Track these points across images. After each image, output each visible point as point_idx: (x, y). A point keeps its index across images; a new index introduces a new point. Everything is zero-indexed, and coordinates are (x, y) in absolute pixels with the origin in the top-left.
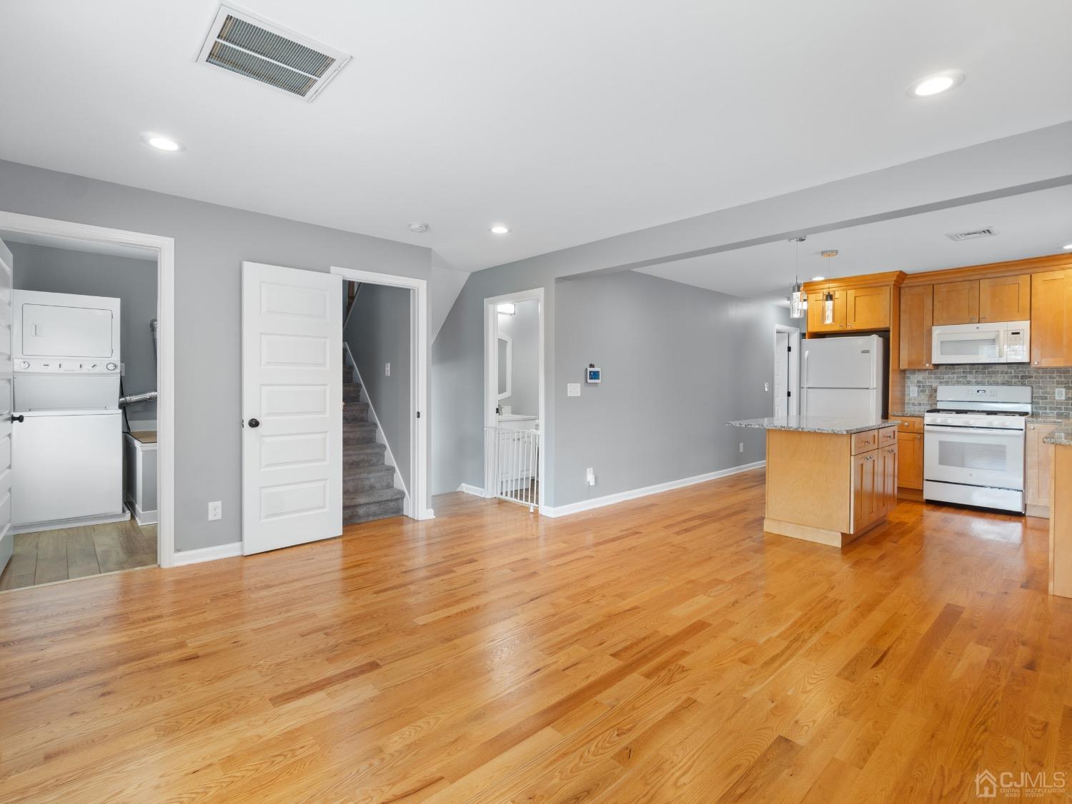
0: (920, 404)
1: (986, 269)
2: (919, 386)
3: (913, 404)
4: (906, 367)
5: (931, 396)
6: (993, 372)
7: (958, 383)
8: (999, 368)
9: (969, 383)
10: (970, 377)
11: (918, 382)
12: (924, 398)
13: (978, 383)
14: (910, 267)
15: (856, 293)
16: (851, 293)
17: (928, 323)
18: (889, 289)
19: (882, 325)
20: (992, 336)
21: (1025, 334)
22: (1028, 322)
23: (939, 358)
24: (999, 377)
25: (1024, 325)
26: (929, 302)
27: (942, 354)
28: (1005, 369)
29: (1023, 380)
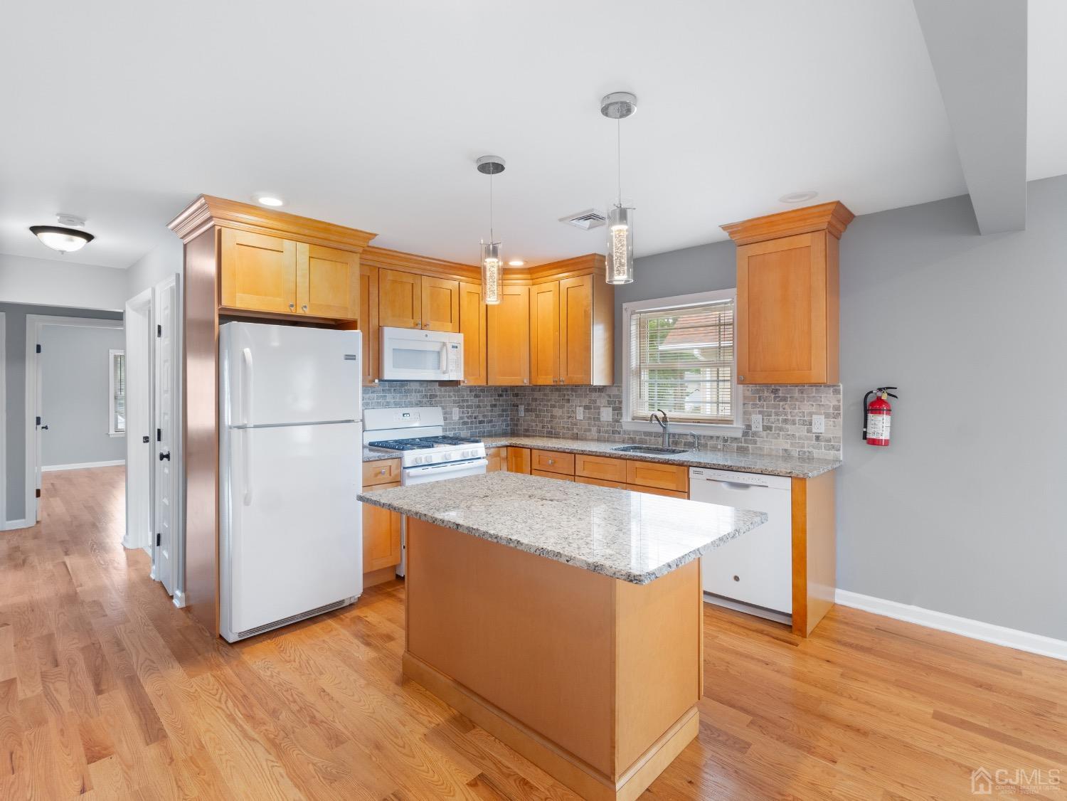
6: (412, 391)
7: (379, 405)
15: (310, 251)
16: (304, 248)
17: (374, 322)
18: (356, 258)
19: (349, 316)
20: (437, 349)
21: (461, 348)
22: (461, 336)
23: (390, 373)
24: (414, 397)
25: (459, 338)
26: (374, 291)
27: (394, 366)
28: (418, 386)
29: (431, 400)
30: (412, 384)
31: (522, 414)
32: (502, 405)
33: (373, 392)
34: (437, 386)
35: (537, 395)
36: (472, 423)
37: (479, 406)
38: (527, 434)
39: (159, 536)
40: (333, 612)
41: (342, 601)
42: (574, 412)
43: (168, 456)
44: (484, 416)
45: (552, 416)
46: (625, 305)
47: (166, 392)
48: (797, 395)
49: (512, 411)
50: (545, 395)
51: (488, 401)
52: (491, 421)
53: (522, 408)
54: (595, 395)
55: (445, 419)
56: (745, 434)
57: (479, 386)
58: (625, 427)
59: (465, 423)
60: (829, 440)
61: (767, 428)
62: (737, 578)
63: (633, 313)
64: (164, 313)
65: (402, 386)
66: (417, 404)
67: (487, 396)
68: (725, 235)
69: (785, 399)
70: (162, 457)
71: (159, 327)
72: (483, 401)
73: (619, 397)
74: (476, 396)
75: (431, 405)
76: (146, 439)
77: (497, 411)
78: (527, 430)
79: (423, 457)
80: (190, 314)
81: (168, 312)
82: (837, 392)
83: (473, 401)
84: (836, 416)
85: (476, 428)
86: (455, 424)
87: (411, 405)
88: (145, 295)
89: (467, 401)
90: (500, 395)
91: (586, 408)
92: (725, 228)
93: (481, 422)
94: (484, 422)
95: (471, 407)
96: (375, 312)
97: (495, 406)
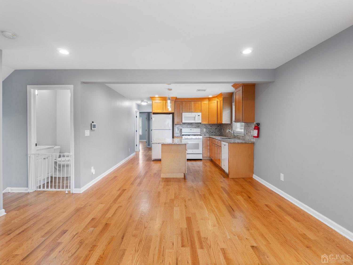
0: (178, 133)
1: (193, 99)
2: (178, 129)
3: (176, 134)
4: (176, 124)
5: (180, 131)
6: (193, 125)
7: (186, 127)
8: (194, 124)
9: (188, 128)
10: (188, 126)
11: (177, 127)
12: (179, 132)
13: (190, 128)
14: (179, 97)
16: (164, 102)
17: (181, 112)
19: (172, 112)
20: (194, 116)
21: (201, 116)
22: (201, 113)
24: (194, 126)
26: (181, 106)
27: (185, 120)
28: (195, 124)
29: (198, 127)
31: (223, 131)
34: (200, 124)
36: (209, 132)
37: (211, 129)
46: (233, 104)
48: (250, 125)
49: (221, 130)
50: (225, 126)
51: (214, 128)
52: (215, 132)
53: (223, 129)
55: (201, 131)
57: (212, 124)
59: (207, 132)
61: (247, 134)
66: (195, 128)
67: (214, 126)
69: (248, 127)
73: (232, 126)
74: (211, 126)
75: (198, 128)
77: (217, 130)
78: (223, 135)
83: (209, 127)
85: (211, 134)
86: (205, 132)
87: (193, 128)
90: (218, 126)
93: (212, 132)
94: (213, 132)
95: (209, 129)
96: (181, 110)
97: (217, 129)
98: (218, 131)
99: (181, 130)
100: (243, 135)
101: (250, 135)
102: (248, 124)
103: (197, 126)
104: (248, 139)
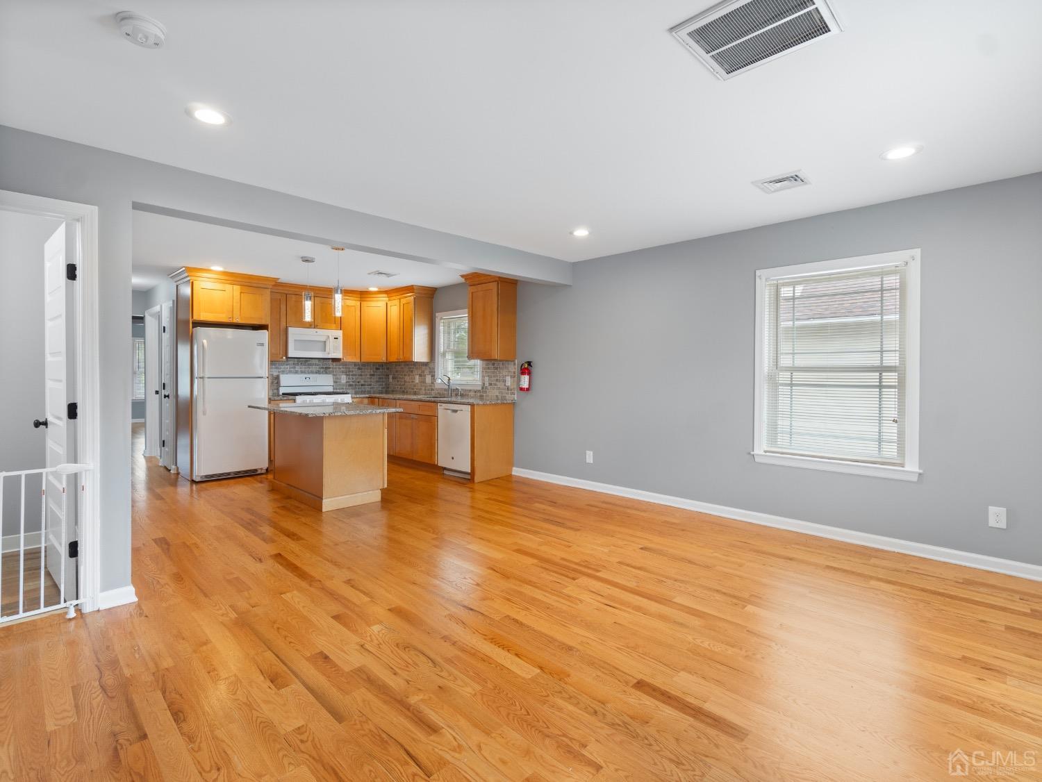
6: (313, 365)
7: (290, 372)
8: (314, 361)
9: (296, 372)
10: (298, 368)
13: (303, 372)
15: (241, 289)
16: (237, 288)
17: (283, 324)
18: (268, 292)
19: (263, 322)
20: (322, 340)
21: (341, 339)
22: (341, 331)
23: (292, 353)
24: (314, 368)
25: (339, 333)
26: (283, 307)
27: (295, 349)
28: (317, 362)
29: (326, 370)
30: (313, 360)
31: (391, 380)
32: (379, 375)
33: (287, 365)
34: (330, 361)
35: (399, 368)
36: (356, 385)
37: (361, 375)
38: (393, 392)
39: (164, 441)
40: (250, 474)
41: (256, 470)
42: (414, 379)
43: (168, 396)
44: (365, 381)
45: (405, 381)
46: (437, 314)
47: (167, 362)
48: (501, 366)
49: (386, 378)
50: (402, 368)
51: (368, 372)
52: (370, 385)
53: (391, 377)
54: (424, 368)
55: (335, 382)
56: (483, 388)
57: (364, 363)
58: (437, 387)
59: (350, 385)
60: (511, 390)
61: (490, 384)
62: (453, 458)
63: (441, 319)
64: (166, 320)
65: (307, 361)
66: (316, 373)
67: (368, 369)
68: (463, 280)
69: (497, 369)
70: (165, 396)
71: (164, 327)
72: (364, 372)
73: (434, 369)
74: (359, 369)
75: (326, 373)
76: (157, 392)
77: (375, 378)
78: (393, 391)
79: (308, 401)
80: (179, 317)
81: (168, 319)
82: (515, 364)
83: (356, 371)
84: (514, 377)
85: (359, 389)
86: (344, 385)
88: (157, 308)
89: (353, 371)
90: (377, 369)
91: (420, 375)
92: (462, 276)
93: (362, 385)
94: (365, 385)
95: (355, 375)
96: (283, 319)
97: (373, 375)
98: (377, 382)
99: (277, 378)
100: (480, 388)
101: (502, 386)
102: (494, 364)
103: (322, 368)
104: (497, 396)
